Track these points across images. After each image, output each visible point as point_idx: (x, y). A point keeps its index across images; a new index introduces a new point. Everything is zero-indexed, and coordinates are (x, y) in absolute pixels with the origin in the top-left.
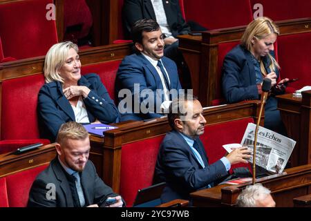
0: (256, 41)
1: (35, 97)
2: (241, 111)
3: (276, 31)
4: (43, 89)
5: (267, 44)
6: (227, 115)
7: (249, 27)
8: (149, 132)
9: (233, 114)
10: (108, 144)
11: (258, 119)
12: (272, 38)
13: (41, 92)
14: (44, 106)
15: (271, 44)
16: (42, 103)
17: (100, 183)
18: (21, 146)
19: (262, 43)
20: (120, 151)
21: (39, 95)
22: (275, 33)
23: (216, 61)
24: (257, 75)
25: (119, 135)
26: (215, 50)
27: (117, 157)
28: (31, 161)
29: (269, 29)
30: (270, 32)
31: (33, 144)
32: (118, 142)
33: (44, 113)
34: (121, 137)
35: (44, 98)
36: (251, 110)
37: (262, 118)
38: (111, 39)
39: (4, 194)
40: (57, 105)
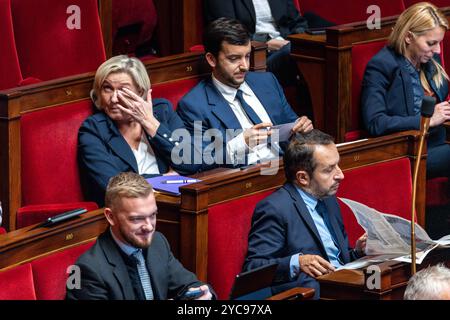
0: (413, 40)
1: (73, 138)
2: (391, 148)
3: (443, 23)
4: (86, 125)
5: (429, 44)
6: (369, 155)
7: (401, 18)
8: (249, 185)
9: (378, 154)
10: (187, 207)
11: (416, 160)
12: (438, 34)
13: (83, 129)
14: (87, 150)
15: (435, 43)
16: (85, 146)
17: (177, 266)
18: (54, 215)
19: (422, 42)
20: (206, 216)
21: (79, 135)
22: (441, 26)
23: (349, 73)
24: (415, 91)
25: (203, 192)
26: (347, 56)
27: (202, 225)
28: (69, 237)
29: (432, 20)
30: (433, 25)
31: (72, 210)
32: (202, 202)
33: (89, 161)
34: (206, 195)
35: (87, 138)
36: (406, 146)
37: (422, 159)
38: (186, 44)
39: (30, 289)
40: (108, 148)
